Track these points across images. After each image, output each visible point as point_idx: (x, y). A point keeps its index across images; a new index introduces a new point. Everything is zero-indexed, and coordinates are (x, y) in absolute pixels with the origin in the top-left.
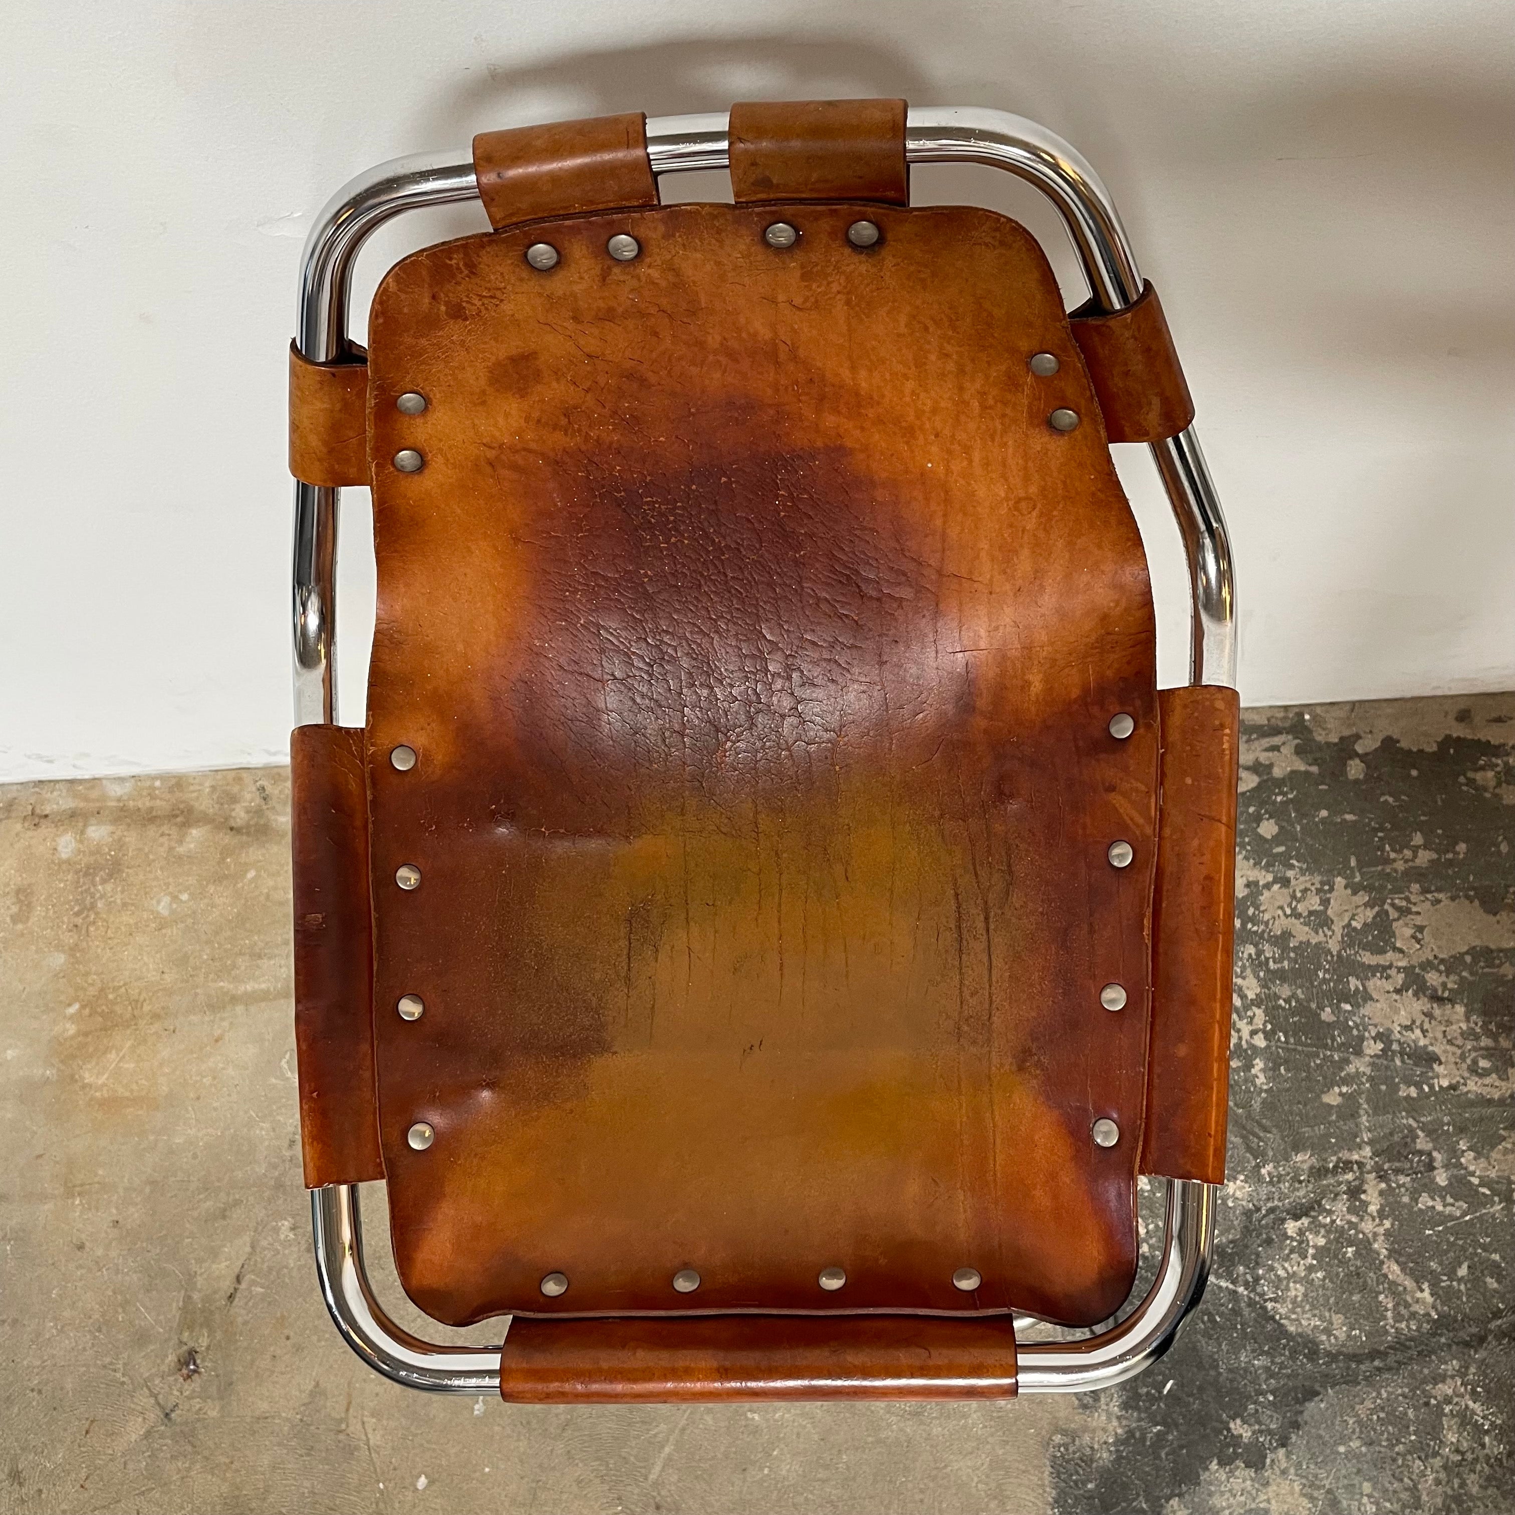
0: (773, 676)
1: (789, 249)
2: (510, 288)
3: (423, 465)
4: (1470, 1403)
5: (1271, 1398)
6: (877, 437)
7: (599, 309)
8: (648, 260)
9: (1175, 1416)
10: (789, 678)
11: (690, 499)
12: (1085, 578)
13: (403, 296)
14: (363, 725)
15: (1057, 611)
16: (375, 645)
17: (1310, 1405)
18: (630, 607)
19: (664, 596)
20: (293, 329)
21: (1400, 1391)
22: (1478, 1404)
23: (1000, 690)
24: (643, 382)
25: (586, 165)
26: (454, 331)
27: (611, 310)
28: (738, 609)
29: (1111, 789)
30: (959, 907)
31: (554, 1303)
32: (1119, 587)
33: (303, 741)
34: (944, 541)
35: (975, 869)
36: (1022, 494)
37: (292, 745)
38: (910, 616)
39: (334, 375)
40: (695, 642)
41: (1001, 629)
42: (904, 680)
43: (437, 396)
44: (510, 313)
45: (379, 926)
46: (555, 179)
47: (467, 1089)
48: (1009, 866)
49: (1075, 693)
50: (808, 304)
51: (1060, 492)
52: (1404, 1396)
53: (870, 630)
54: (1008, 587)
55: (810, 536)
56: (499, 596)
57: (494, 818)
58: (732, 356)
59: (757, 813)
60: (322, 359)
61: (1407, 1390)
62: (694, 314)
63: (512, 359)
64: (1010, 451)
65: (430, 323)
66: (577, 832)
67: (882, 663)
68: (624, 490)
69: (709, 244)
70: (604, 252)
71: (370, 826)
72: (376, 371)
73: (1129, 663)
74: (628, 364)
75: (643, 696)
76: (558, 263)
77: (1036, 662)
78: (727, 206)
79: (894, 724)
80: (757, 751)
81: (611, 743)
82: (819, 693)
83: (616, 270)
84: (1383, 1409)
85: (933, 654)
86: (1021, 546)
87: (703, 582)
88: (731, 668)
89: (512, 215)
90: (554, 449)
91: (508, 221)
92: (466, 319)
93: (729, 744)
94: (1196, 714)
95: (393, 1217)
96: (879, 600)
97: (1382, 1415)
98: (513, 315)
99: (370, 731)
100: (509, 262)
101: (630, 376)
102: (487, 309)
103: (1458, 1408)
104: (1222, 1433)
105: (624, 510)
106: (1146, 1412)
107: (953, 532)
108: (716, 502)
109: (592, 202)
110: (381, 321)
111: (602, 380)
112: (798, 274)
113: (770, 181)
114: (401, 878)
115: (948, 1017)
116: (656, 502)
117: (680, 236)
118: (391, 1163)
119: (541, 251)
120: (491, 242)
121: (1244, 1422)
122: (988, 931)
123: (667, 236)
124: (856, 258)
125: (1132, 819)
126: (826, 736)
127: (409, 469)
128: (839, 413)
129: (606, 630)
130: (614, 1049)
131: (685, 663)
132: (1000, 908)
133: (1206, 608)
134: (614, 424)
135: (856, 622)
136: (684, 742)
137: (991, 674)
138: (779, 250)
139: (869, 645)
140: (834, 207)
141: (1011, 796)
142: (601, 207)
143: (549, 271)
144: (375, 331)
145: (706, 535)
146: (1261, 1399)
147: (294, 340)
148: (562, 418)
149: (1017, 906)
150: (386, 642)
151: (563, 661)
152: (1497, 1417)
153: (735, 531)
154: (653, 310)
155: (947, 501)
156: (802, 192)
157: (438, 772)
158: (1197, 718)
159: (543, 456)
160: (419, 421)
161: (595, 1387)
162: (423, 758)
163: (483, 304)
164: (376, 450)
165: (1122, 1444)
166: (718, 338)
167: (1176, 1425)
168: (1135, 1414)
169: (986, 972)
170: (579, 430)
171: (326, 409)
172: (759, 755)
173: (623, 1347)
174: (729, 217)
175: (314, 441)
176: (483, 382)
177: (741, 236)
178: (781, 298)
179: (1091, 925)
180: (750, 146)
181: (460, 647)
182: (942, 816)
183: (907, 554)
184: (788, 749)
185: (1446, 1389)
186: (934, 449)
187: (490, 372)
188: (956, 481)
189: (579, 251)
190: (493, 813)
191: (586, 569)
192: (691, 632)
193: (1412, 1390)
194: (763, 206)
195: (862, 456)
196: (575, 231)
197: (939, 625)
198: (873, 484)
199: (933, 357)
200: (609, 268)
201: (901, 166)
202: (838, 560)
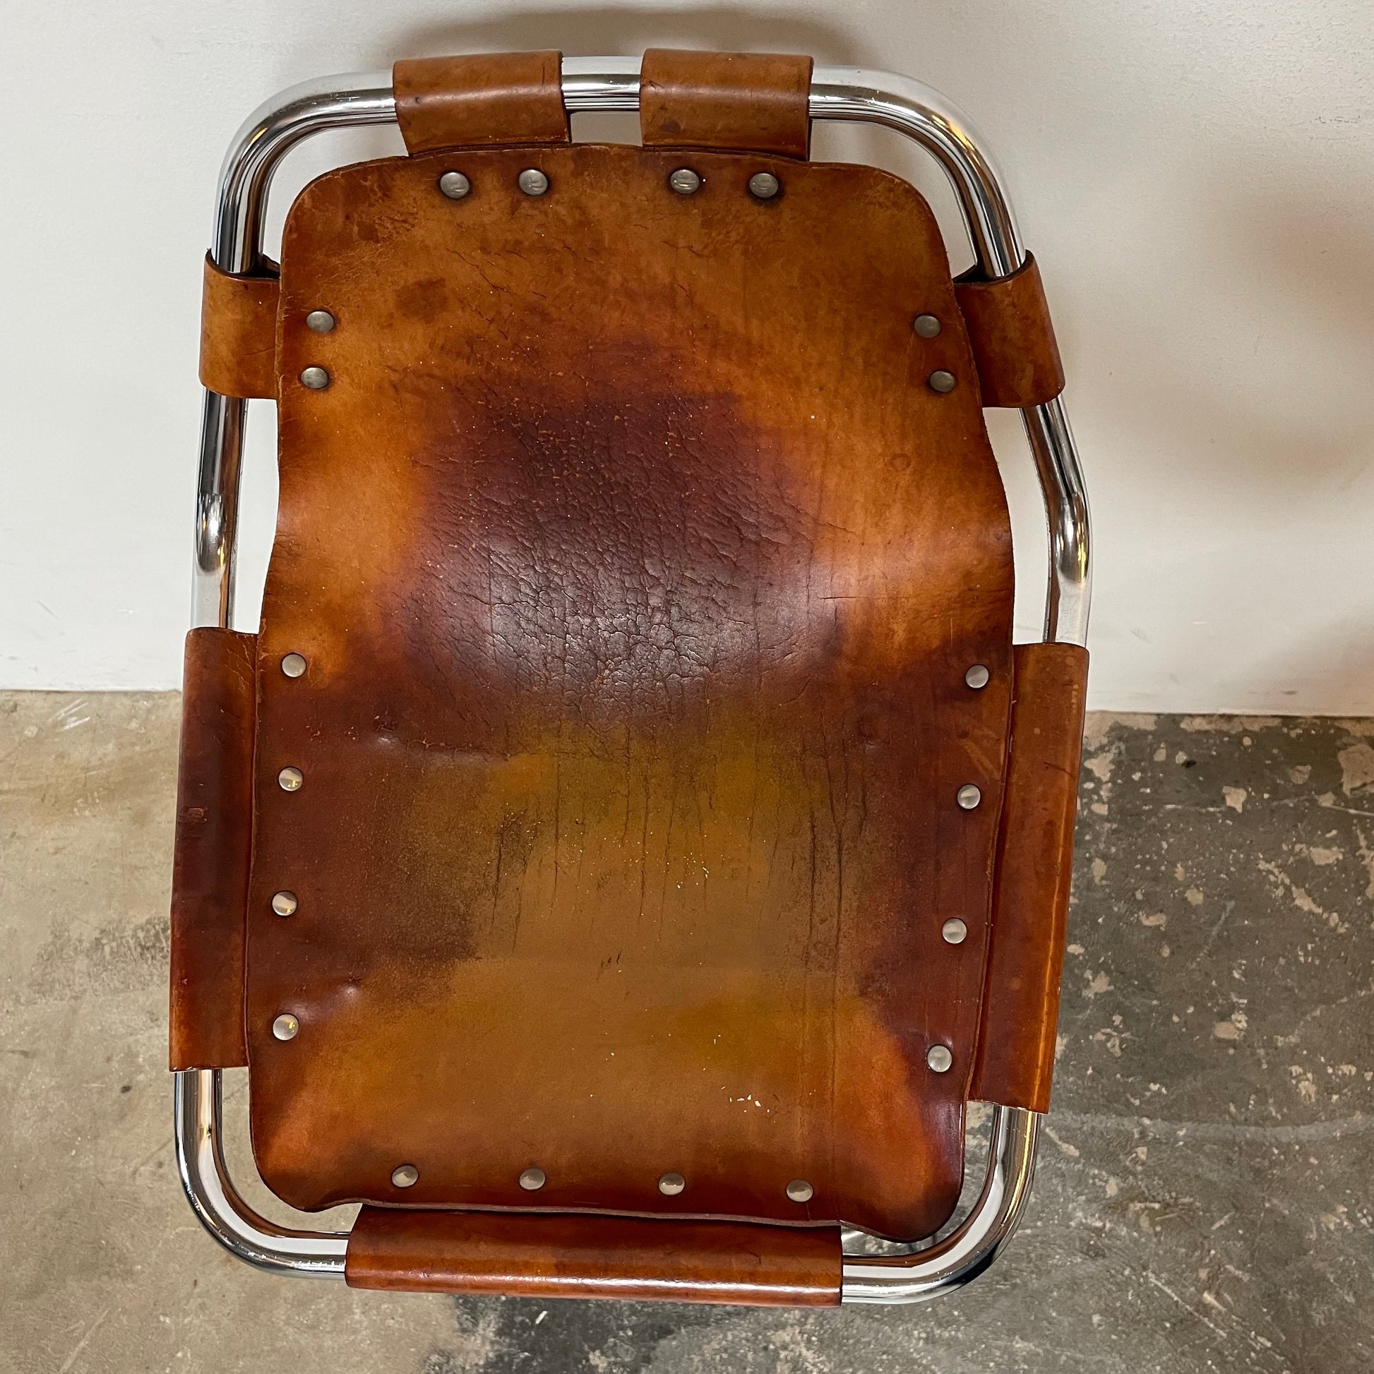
0: (653, 609)
1: (692, 195)
2: (421, 213)
3: (328, 384)
4: (804, 1351)
5: (630, 1333)
6: (764, 386)
7: (506, 241)
8: (557, 196)
9: (542, 1343)
10: (668, 612)
11: (583, 433)
12: (952, 536)
13: (317, 213)
14: (256, 631)
15: (924, 566)
16: (274, 555)
17: (663, 1342)
18: (521, 535)
19: (554, 527)
20: (208, 239)
21: (744, 1335)
22: (811, 1351)
23: (865, 635)
24: (545, 316)
25: (501, 96)
26: (365, 253)
27: (518, 242)
28: (622, 543)
29: (964, 735)
30: (814, 839)
31: (403, 1194)
32: (981, 546)
33: (197, 643)
34: (822, 491)
35: (832, 803)
36: (898, 451)
37: (186, 646)
38: (786, 561)
39: (246, 287)
40: (580, 573)
41: (870, 579)
42: (775, 622)
43: (345, 316)
44: (421, 239)
45: (258, 824)
46: (470, 108)
47: (333, 984)
48: (864, 803)
49: (935, 643)
50: (706, 252)
51: (934, 451)
52: (748, 1340)
53: (748, 572)
54: (879, 539)
55: (696, 478)
56: (396, 517)
57: (378, 728)
58: (630, 295)
59: (629, 739)
60: (237, 270)
61: (750, 1334)
62: (597, 253)
63: (420, 284)
64: (889, 408)
65: (344, 242)
66: (455, 746)
67: (756, 604)
68: (522, 421)
69: (616, 184)
70: (514, 184)
71: (257, 727)
72: (287, 286)
73: (987, 618)
74: (533, 298)
75: (528, 620)
76: (469, 193)
77: (900, 612)
78: (636, 148)
79: (765, 663)
80: (633, 681)
81: (494, 664)
82: (694, 629)
83: (525, 204)
84: (726, 1351)
85: (805, 599)
86: (894, 501)
87: (591, 515)
88: (613, 599)
89: (427, 141)
90: (456, 376)
91: (422, 148)
92: (377, 242)
93: (607, 672)
94: (1048, 669)
95: (253, 1105)
96: (757, 543)
97: (725, 1356)
98: (423, 241)
99: (263, 638)
100: (423, 187)
101: (532, 309)
102: (398, 233)
103: (792, 1354)
104: (581, 1363)
105: (520, 441)
106: (517, 1339)
107: (831, 483)
108: (608, 439)
109: (506, 135)
110: (294, 236)
111: (506, 311)
112: (699, 221)
113: (677, 125)
114: (284, 780)
115: (797, 941)
116: (551, 435)
117: (588, 175)
118: (255, 1051)
119: (453, 179)
120: (405, 166)
121: (603, 1353)
122: (840, 862)
123: (577, 174)
124: (755, 209)
125: (982, 764)
126: (699, 669)
127: (316, 385)
128: (731, 360)
129: (497, 555)
130: (478, 955)
131: (570, 591)
132: (853, 841)
133: (1063, 570)
134: (515, 356)
135: (735, 563)
136: (565, 668)
137: (858, 621)
138: (682, 195)
139: (744, 586)
140: (737, 157)
141: (870, 737)
142: (513, 140)
143: (459, 201)
144: (289, 246)
145: (597, 470)
146: (621, 1333)
147: (209, 252)
148: (466, 346)
149: (869, 840)
150: (285, 554)
151: (453, 582)
152: (825, 1366)
153: (624, 467)
154: (558, 247)
155: (827, 452)
156: (708, 140)
157: (327, 681)
158: (1049, 673)
159: (445, 381)
160: (327, 339)
161: (437, 1276)
162: (313, 667)
163: (395, 228)
164: (284, 364)
165: (492, 1367)
166: (619, 278)
167: (542, 1353)
168: (507, 1340)
169: (836, 901)
170: (481, 360)
171: (237, 321)
172: (635, 685)
173: (467, 1239)
174: (636, 159)
175: (224, 351)
176: (391, 304)
177: (647, 179)
178: (682, 243)
179: (937, 862)
180: (661, 91)
181: (355, 563)
182: (804, 751)
183: (787, 501)
184: (663, 680)
185: (785, 1336)
186: (819, 401)
187: (399, 296)
188: (836, 434)
189: (490, 182)
190: (377, 723)
191: (481, 495)
192: (577, 563)
193: (755, 1335)
194: (669, 150)
195: (749, 404)
196: (486, 162)
197: (812, 571)
198: (758, 431)
199: (822, 312)
200: (519, 202)
201: (804, 121)
202: (721, 502)
